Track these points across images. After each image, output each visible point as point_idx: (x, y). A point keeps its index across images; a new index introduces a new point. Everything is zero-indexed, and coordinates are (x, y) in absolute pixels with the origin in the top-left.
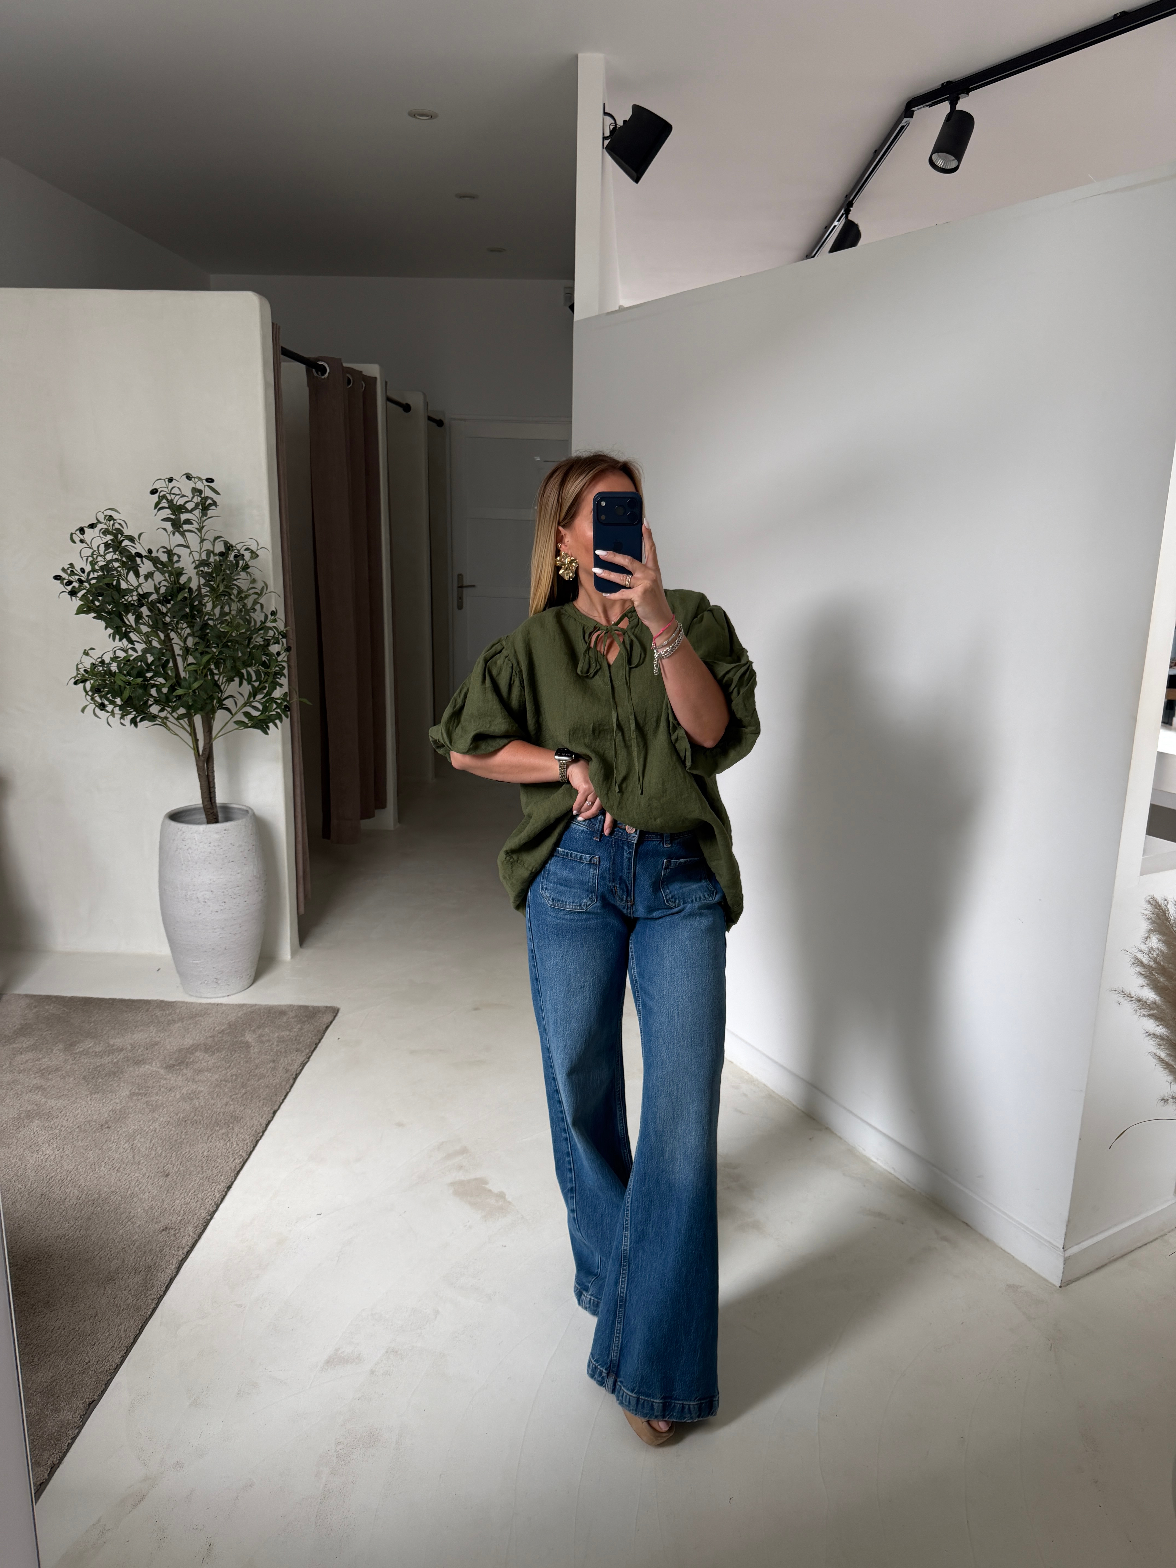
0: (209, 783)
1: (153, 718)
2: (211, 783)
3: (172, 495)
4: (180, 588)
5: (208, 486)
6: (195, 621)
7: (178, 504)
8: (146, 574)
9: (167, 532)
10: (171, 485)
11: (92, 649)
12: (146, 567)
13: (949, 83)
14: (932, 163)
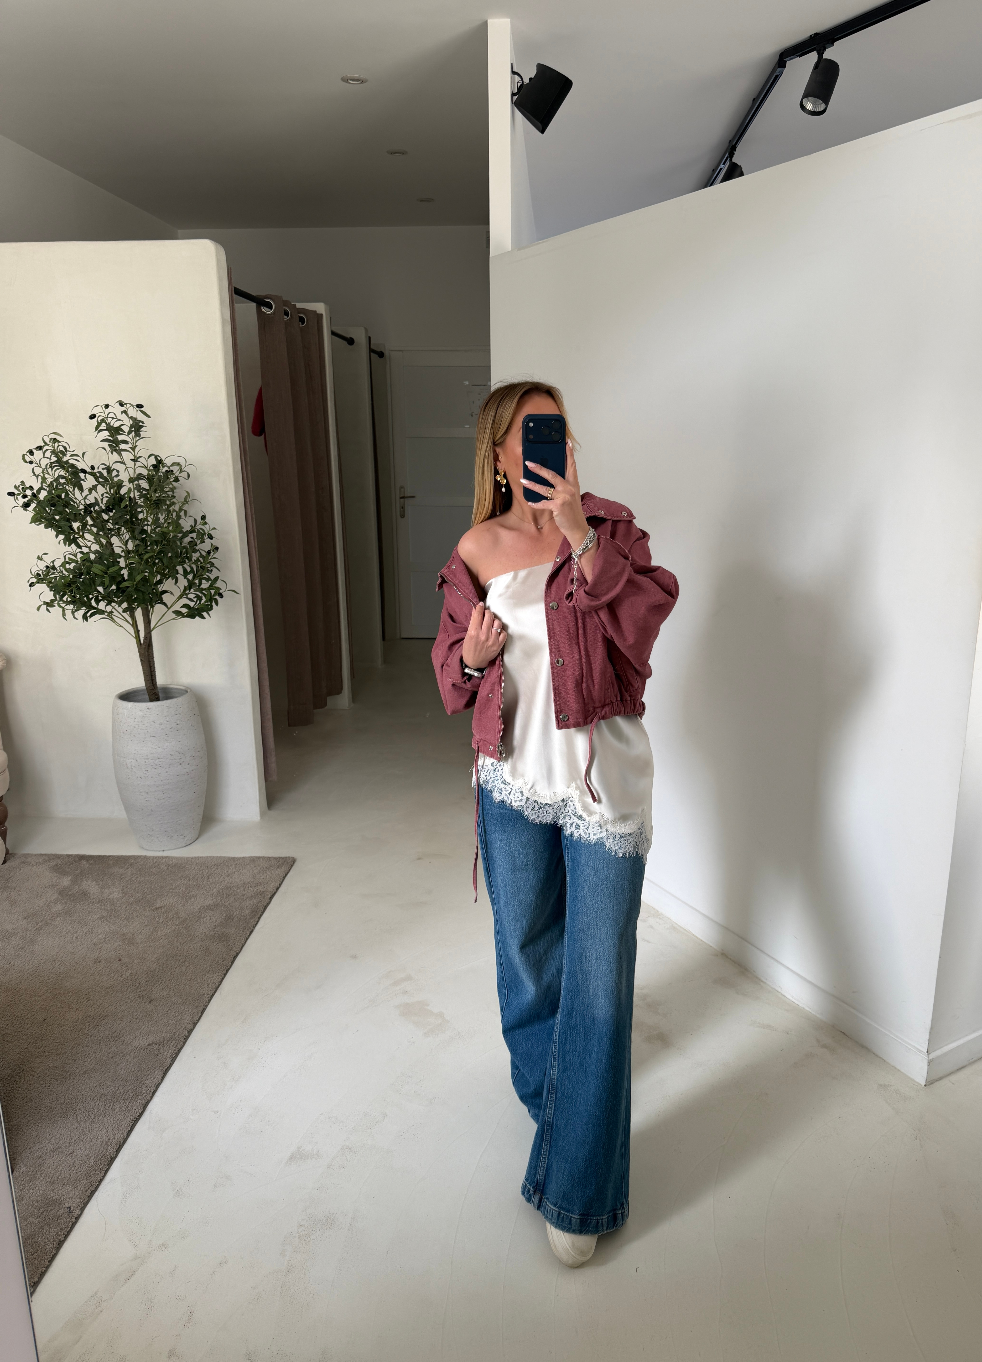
0: (151, 667)
1: (102, 612)
2: (152, 667)
3: (108, 418)
4: (120, 498)
5: (139, 410)
6: (135, 527)
7: (115, 426)
8: (92, 487)
9: (106, 451)
10: (107, 411)
11: (45, 554)
12: (89, 481)
13: (816, 34)
14: (802, 107)
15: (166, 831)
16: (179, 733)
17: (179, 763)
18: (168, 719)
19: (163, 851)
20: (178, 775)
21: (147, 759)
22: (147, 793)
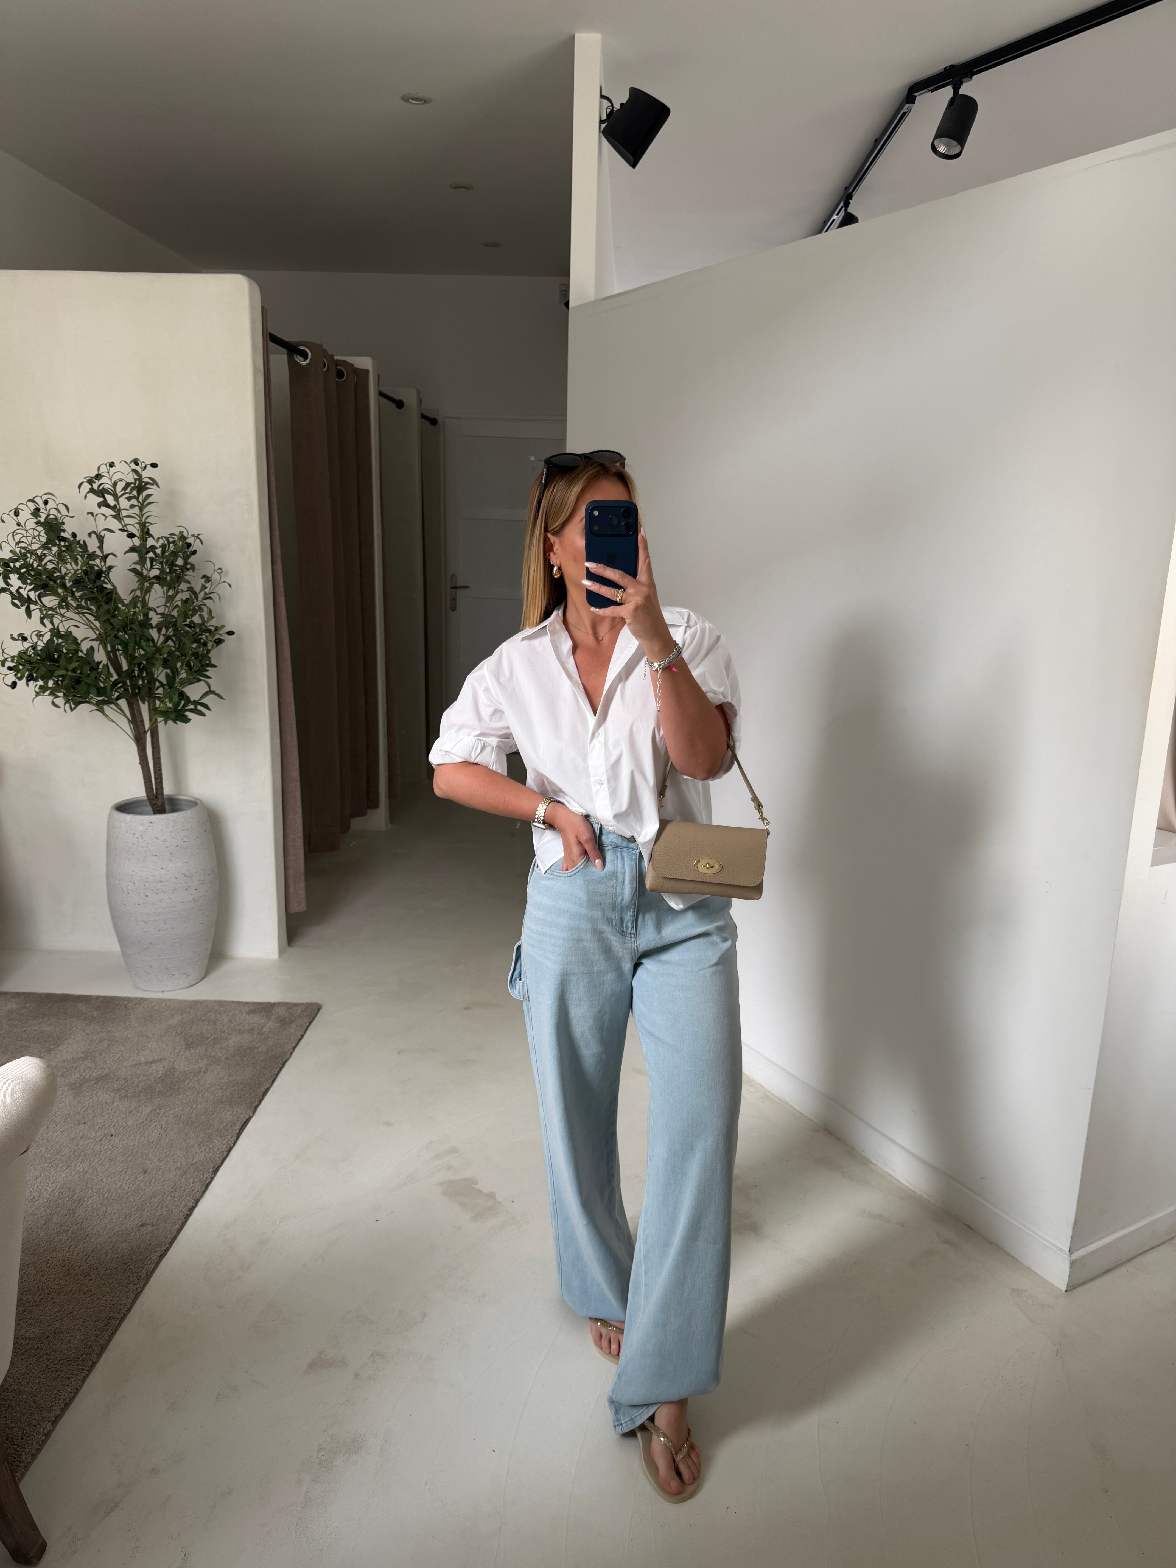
2: (157, 774)
5: (152, 470)
10: (112, 470)
13: (952, 66)
14: (934, 149)
15: (166, 968)
16: (186, 852)
17: (185, 888)
18: (173, 836)
19: (163, 992)
20: (183, 903)
21: (148, 882)
22: (146, 923)
